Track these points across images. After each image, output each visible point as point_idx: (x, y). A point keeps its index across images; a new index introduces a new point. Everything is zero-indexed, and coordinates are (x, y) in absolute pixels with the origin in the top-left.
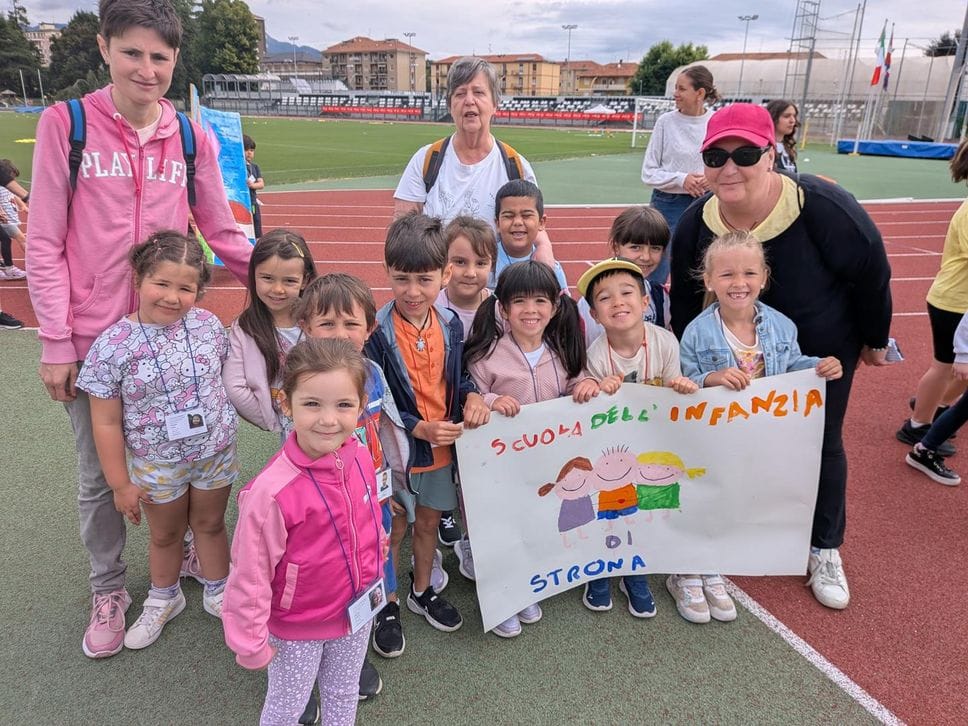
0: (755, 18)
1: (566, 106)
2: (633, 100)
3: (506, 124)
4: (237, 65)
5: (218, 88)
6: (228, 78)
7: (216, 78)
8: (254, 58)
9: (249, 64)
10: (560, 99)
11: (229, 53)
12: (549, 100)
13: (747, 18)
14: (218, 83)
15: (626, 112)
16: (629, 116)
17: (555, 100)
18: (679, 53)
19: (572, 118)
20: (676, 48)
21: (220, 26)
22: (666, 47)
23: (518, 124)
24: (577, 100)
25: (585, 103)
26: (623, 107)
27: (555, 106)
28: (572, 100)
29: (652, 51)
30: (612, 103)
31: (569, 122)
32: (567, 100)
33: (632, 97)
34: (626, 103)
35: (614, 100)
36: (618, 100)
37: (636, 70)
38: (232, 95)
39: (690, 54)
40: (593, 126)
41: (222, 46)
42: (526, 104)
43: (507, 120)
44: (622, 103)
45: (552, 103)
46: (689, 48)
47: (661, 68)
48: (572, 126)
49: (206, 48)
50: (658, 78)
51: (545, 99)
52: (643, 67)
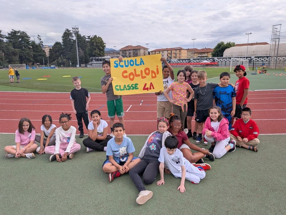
0: (251, 33)
1: (193, 61)
2: (214, 58)
3: (176, 67)
4: (99, 54)
5: (94, 60)
6: (97, 58)
7: (94, 58)
8: (103, 52)
9: (102, 54)
10: (191, 59)
11: (97, 51)
12: (188, 60)
13: (248, 34)
14: (94, 59)
15: (212, 62)
16: (213, 63)
17: (190, 59)
18: (227, 45)
19: (196, 64)
20: (225, 43)
21: (95, 44)
22: (222, 43)
23: (180, 67)
24: (196, 59)
25: (199, 60)
26: (211, 61)
27: (190, 61)
28: (195, 59)
29: (218, 44)
30: (207, 60)
31: (195, 65)
32: (193, 59)
33: (213, 58)
34: (212, 59)
35: (208, 59)
36: (209, 59)
37: (213, 50)
38: (98, 62)
39: (230, 45)
40: (202, 66)
41: (95, 49)
42: (181, 61)
43: (176, 66)
44: (211, 60)
45: (189, 60)
46: (230, 43)
47: (221, 49)
48: (196, 67)
49: (91, 50)
50: (220, 52)
51: (187, 60)
52: (216, 49)
